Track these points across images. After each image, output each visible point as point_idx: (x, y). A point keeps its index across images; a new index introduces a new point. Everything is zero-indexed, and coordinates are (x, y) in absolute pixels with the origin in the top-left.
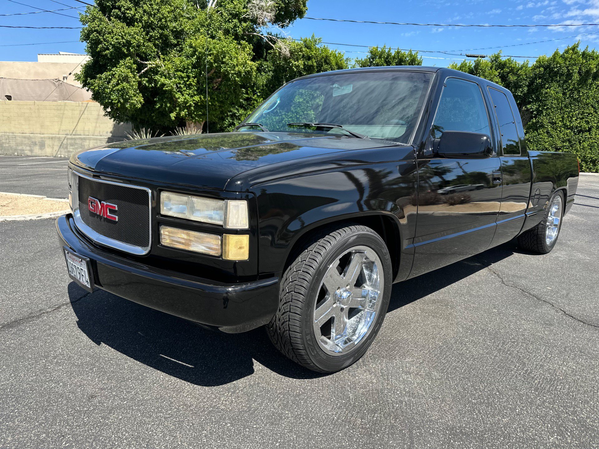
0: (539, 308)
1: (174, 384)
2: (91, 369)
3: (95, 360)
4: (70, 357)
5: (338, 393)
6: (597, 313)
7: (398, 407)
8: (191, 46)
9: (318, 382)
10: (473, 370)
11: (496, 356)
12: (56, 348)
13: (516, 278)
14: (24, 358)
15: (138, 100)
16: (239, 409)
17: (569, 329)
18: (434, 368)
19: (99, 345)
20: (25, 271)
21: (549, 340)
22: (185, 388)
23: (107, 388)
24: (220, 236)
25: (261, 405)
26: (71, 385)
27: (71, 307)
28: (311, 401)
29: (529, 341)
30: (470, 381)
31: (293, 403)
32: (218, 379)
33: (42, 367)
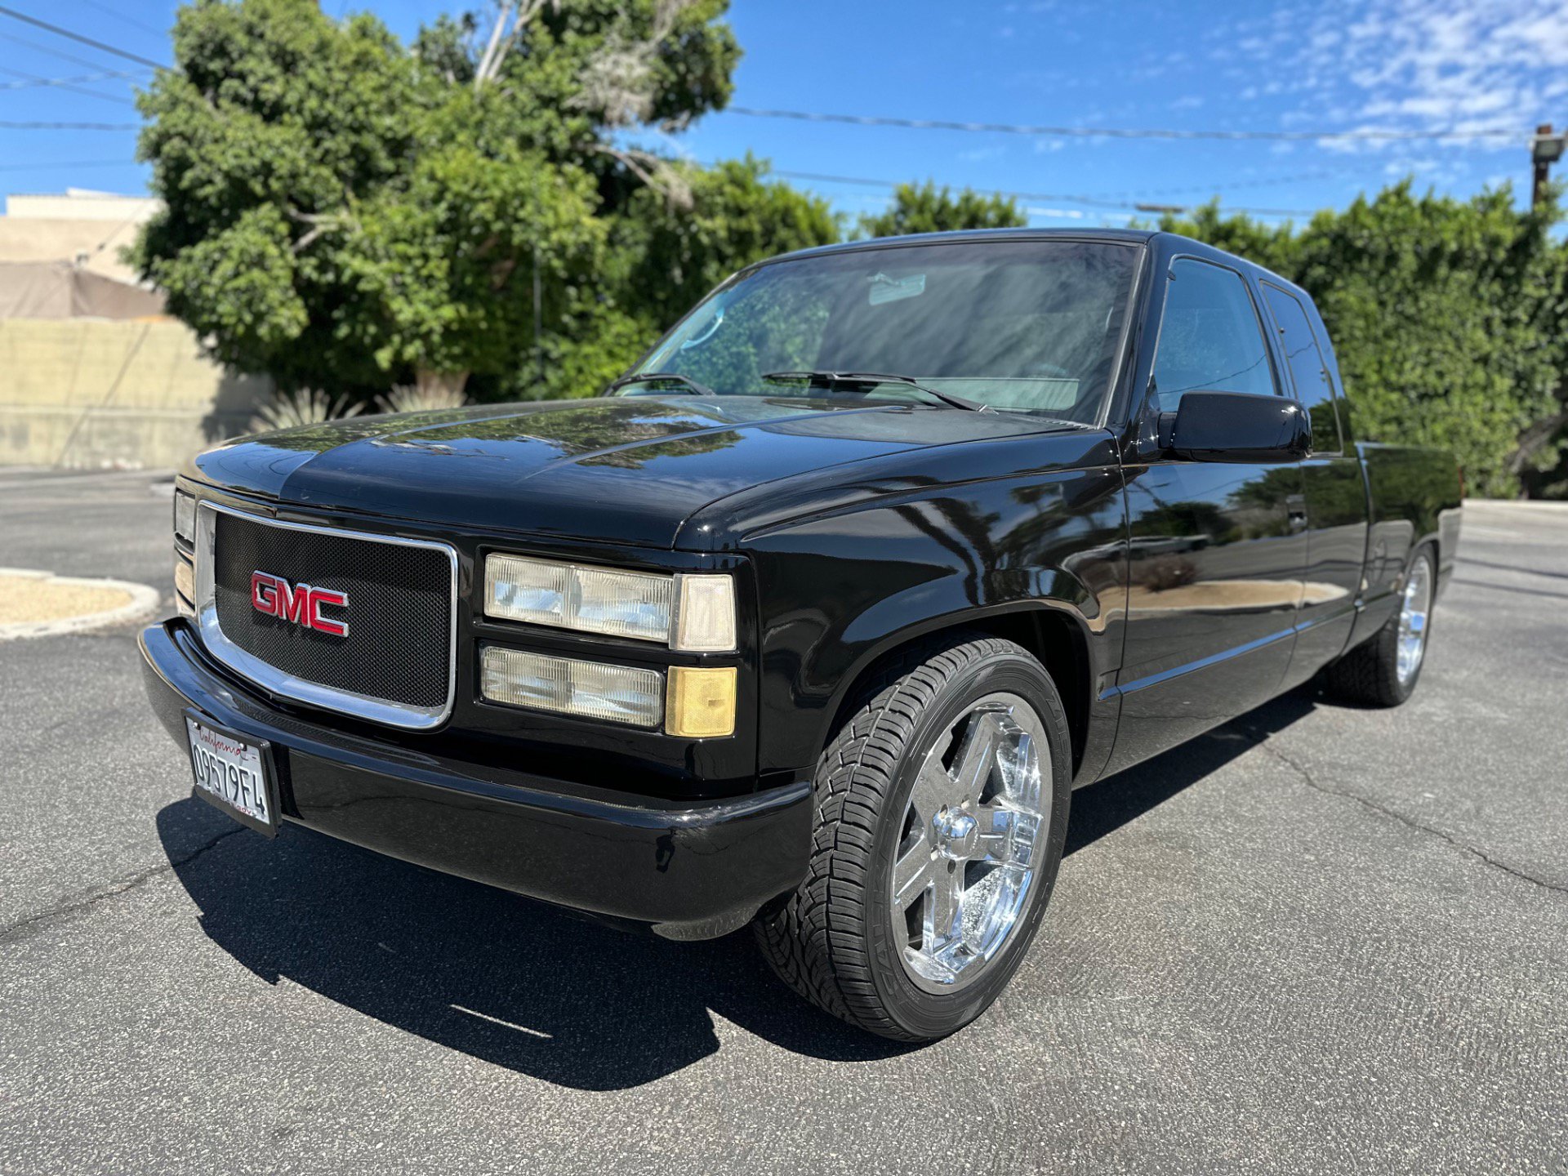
0: (1417, 849)
1: (507, 1088)
2: (264, 1054)
3: (271, 1026)
4: (197, 1020)
5: (959, 1097)
6: (1564, 858)
7: (1126, 1127)
8: (432, 177)
9: (899, 1068)
10: (1295, 1018)
11: (1342, 979)
12: (153, 994)
13: (1340, 770)
14: (66, 1027)
15: (292, 318)
16: (700, 1151)
17: (1506, 901)
18: (1194, 1015)
19: (275, 984)
20: (27, 781)
21: (1465, 930)
22: (539, 1099)
23: (320, 1105)
24: (659, 671)
25: (758, 1135)
26: (214, 1101)
27: (176, 879)
28: (892, 1121)
29: (1417, 937)
30: (1294, 1049)
31: (845, 1130)
32: (624, 1068)
33: (123, 1052)
